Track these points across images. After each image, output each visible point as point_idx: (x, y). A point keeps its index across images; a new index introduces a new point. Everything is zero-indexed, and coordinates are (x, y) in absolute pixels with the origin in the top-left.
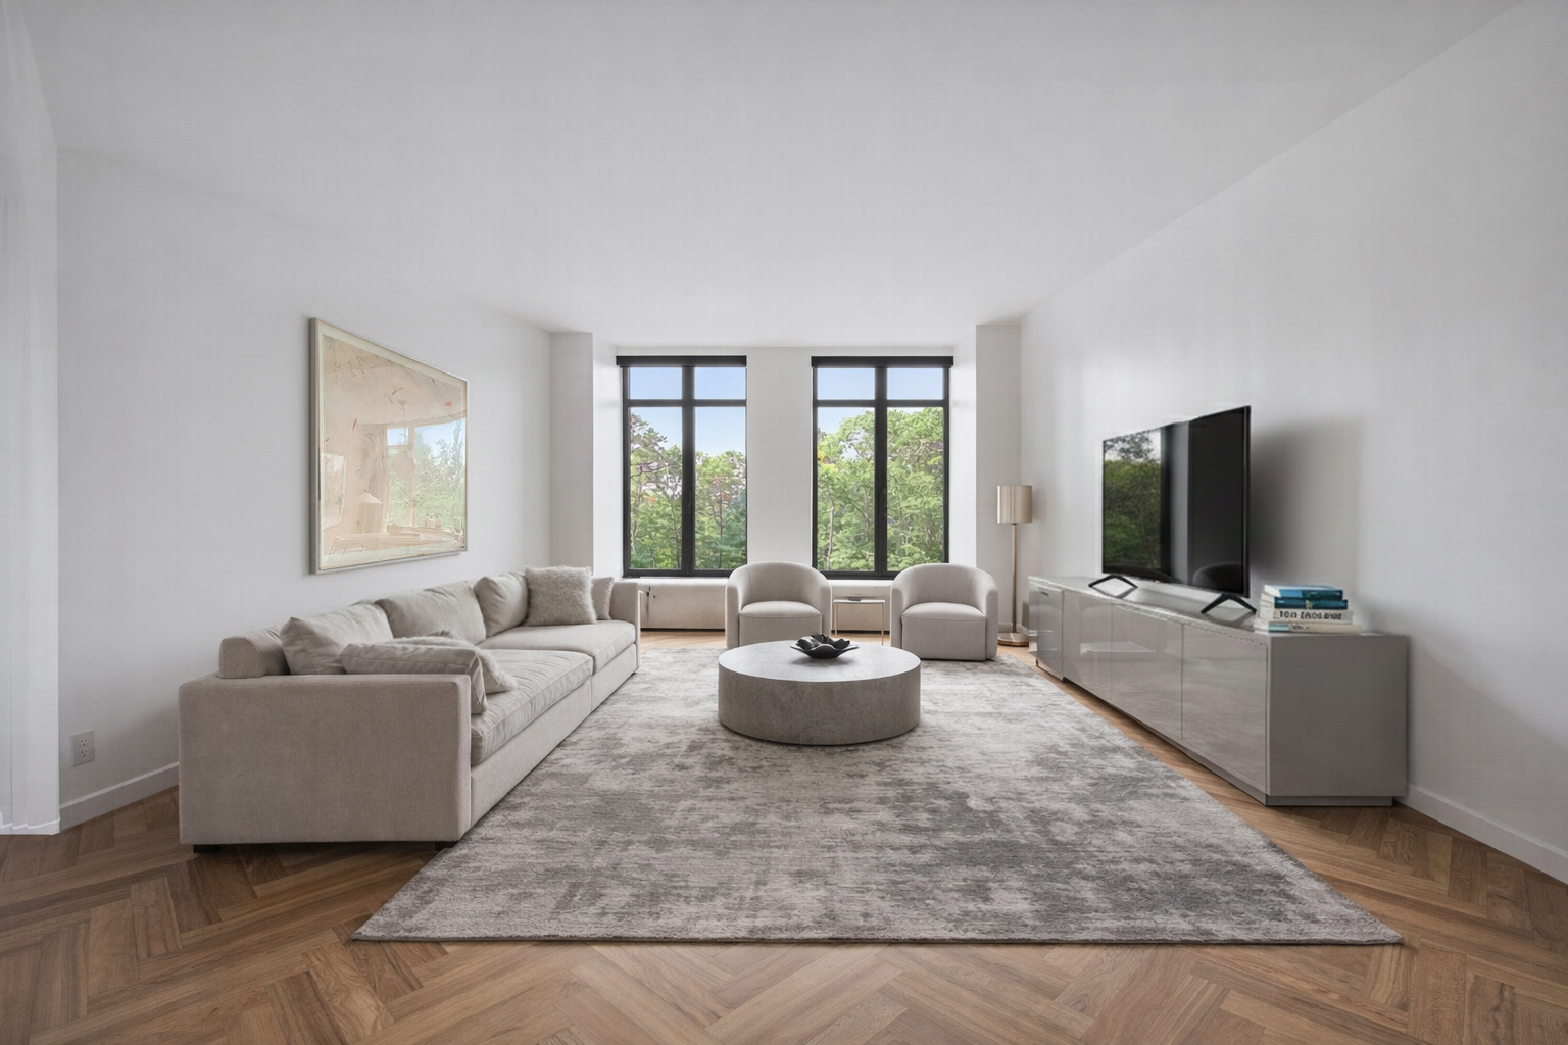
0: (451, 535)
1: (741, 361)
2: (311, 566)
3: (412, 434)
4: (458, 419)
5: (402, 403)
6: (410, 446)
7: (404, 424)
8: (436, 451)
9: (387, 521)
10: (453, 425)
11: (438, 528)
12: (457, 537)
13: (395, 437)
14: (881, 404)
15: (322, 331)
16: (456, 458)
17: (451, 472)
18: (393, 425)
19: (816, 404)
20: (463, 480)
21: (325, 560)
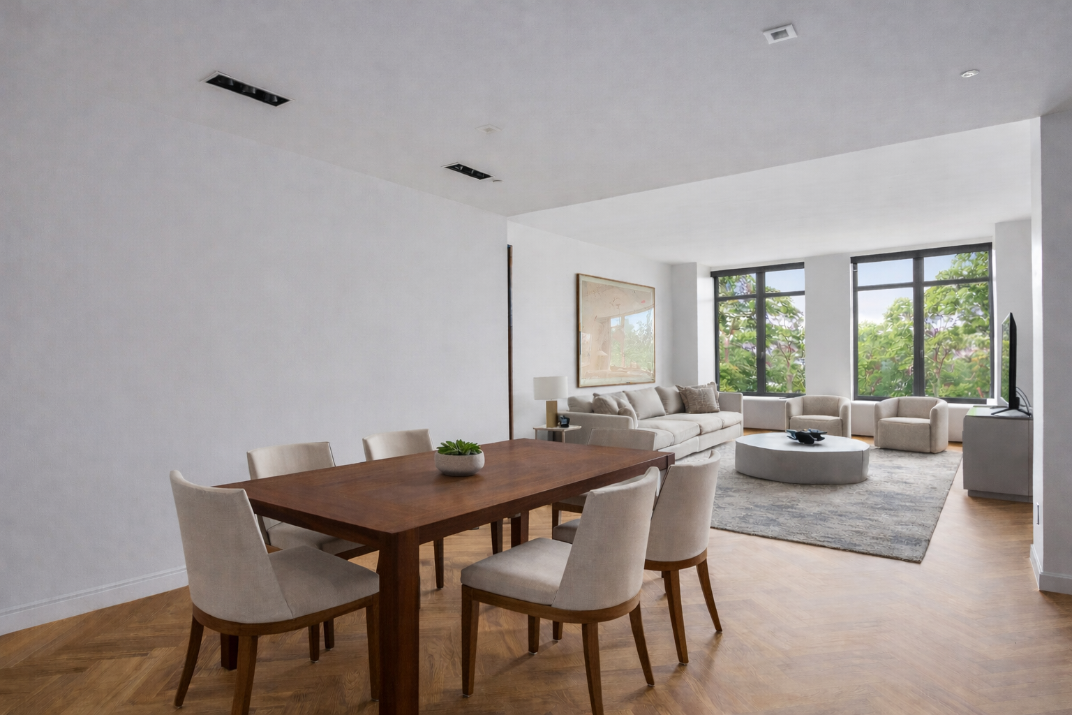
0: (646, 372)
1: (800, 265)
2: (578, 385)
3: (623, 319)
4: (649, 309)
5: (618, 305)
6: (622, 326)
7: (618, 316)
8: (636, 327)
9: (611, 364)
10: (647, 312)
11: (638, 368)
12: (649, 374)
13: (615, 323)
14: (918, 284)
15: (582, 279)
16: (649, 330)
17: (645, 338)
18: (614, 317)
19: (856, 289)
20: (652, 342)
21: (582, 382)
